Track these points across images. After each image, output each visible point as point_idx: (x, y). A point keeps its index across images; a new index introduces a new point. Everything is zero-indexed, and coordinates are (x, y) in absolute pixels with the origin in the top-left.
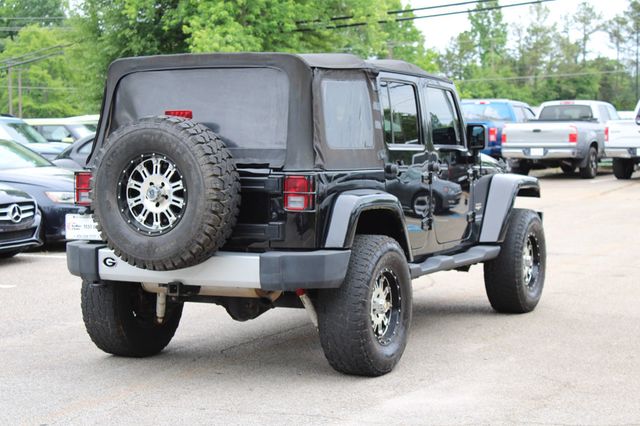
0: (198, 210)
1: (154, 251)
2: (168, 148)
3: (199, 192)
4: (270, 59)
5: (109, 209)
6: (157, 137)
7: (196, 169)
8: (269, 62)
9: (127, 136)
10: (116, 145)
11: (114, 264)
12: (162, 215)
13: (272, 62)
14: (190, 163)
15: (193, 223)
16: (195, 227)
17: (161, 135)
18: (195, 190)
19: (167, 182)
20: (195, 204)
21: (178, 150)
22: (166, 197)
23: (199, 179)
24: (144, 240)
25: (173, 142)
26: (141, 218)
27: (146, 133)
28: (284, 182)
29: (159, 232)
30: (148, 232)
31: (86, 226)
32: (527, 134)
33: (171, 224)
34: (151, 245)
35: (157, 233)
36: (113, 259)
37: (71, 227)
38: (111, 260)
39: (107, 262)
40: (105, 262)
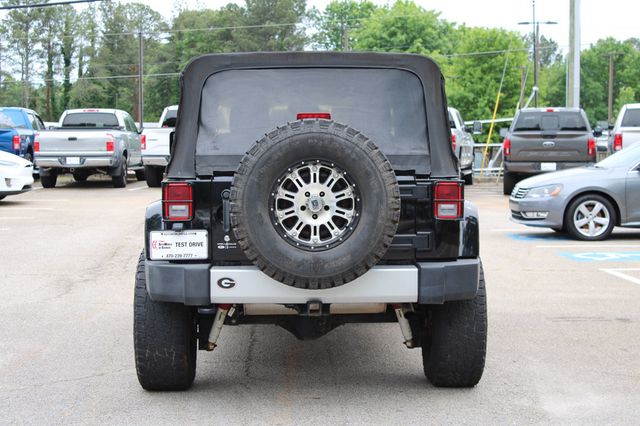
0: (380, 221)
1: (323, 269)
2: (339, 154)
3: (381, 202)
4: (399, 60)
5: (261, 223)
6: (326, 142)
7: (376, 176)
8: (399, 63)
9: (287, 141)
10: (272, 150)
11: (232, 285)
12: (323, 227)
13: (403, 63)
14: (369, 169)
15: (373, 235)
16: (375, 238)
17: (332, 140)
18: (375, 199)
19: (328, 191)
20: (376, 215)
21: (354, 156)
22: (327, 208)
23: (381, 187)
24: (308, 256)
25: (347, 147)
26: (294, 232)
27: (313, 138)
28: (432, 188)
29: (325, 246)
30: (310, 247)
31: (178, 244)
32: (60, 143)
33: (334, 237)
34: (317, 261)
35: (322, 248)
36: (231, 280)
37: (158, 246)
38: (228, 281)
39: (223, 283)
40: (219, 283)
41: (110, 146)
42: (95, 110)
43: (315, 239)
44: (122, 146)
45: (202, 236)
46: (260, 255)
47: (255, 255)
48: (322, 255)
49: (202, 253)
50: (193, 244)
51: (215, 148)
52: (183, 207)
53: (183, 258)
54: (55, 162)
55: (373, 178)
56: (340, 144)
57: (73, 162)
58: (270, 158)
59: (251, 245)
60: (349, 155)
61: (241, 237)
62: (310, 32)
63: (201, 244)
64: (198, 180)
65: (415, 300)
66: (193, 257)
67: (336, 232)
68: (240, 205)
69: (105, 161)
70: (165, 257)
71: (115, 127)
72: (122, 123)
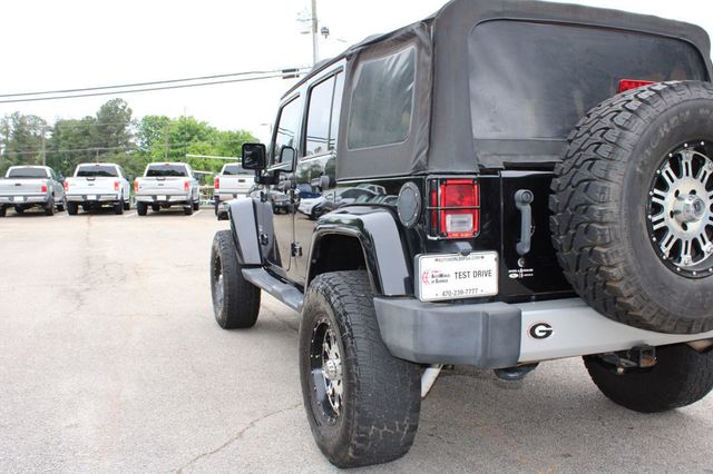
8: (682, 32)
11: (548, 334)
12: (694, 242)
19: (700, 188)
26: (665, 248)
27: (704, 107)
30: (691, 272)
31: (459, 275)
32: (10, 187)
34: (704, 292)
36: (547, 326)
37: (430, 279)
38: (544, 328)
39: (537, 331)
40: (532, 331)
41: (44, 189)
42: (32, 167)
44: (51, 189)
45: (489, 260)
46: (639, 290)
47: (632, 289)
49: (490, 286)
50: (478, 274)
51: (495, 129)
53: (464, 296)
54: (6, 200)
57: (18, 200)
61: (613, 261)
62: (133, 132)
63: (488, 273)
66: (479, 293)
69: (41, 199)
70: (440, 296)
71: (46, 177)
72: (49, 175)
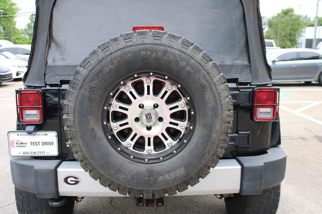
0: (214, 135)
1: (156, 180)
2: (173, 66)
3: (216, 115)
6: (160, 54)
7: (211, 89)
9: (119, 53)
10: (103, 63)
11: (77, 182)
12: (157, 139)
14: (205, 83)
15: (207, 149)
16: (209, 152)
17: (166, 52)
18: (210, 113)
19: (162, 103)
20: (210, 128)
21: (188, 68)
22: (161, 119)
23: (216, 101)
24: (142, 168)
25: (182, 59)
26: (129, 143)
27: (146, 50)
28: (252, 95)
29: (159, 159)
30: (144, 159)
31: (33, 144)
33: (167, 148)
34: (151, 173)
35: (156, 160)
36: (76, 178)
37: (15, 145)
38: (74, 179)
39: (69, 180)
40: (66, 180)
43: (149, 149)
45: (52, 136)
46: (94, 168)
48: (157, 167)
49: (54, 151)
50: (45, 143)
51: (63, 59)
52: (35, 112)
55: (209, 90)
56: (174, 55)
58: (100, 71)
59: (85, 158)
60: (183, 68)
63: (51, 144)
64: (48, 87)
65: (237, 192)
66: (46, 154)
67: (169, 143)
68: (72, 119)
70: (22, 154)
